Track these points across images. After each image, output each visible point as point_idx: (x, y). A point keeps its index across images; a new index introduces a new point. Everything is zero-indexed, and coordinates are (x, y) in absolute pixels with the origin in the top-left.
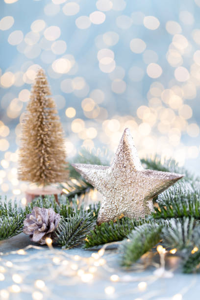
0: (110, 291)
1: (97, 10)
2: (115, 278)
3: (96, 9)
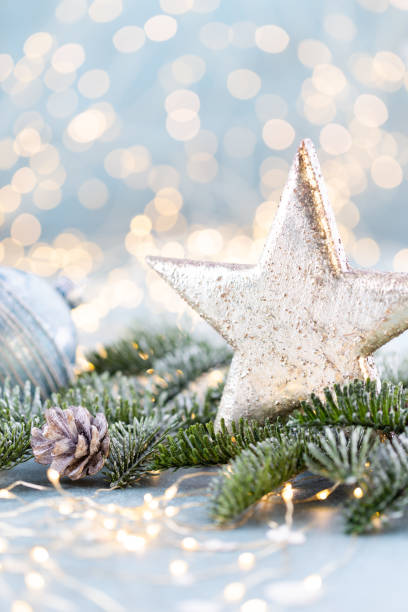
0: (179, 569)
1: (161, 12)
2: (189, 543)
3: (158, 11)
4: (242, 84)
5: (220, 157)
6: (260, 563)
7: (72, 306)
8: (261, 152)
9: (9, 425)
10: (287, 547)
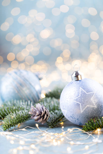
0: (69, 149)
2: (72, 143)
3: (63, 4)
4: (85, 23)
5: (80, 42)
6: (90, 148)
7: (40, 79)
8: (90, 40)
9: (24, 111)
10: (98, 144)
